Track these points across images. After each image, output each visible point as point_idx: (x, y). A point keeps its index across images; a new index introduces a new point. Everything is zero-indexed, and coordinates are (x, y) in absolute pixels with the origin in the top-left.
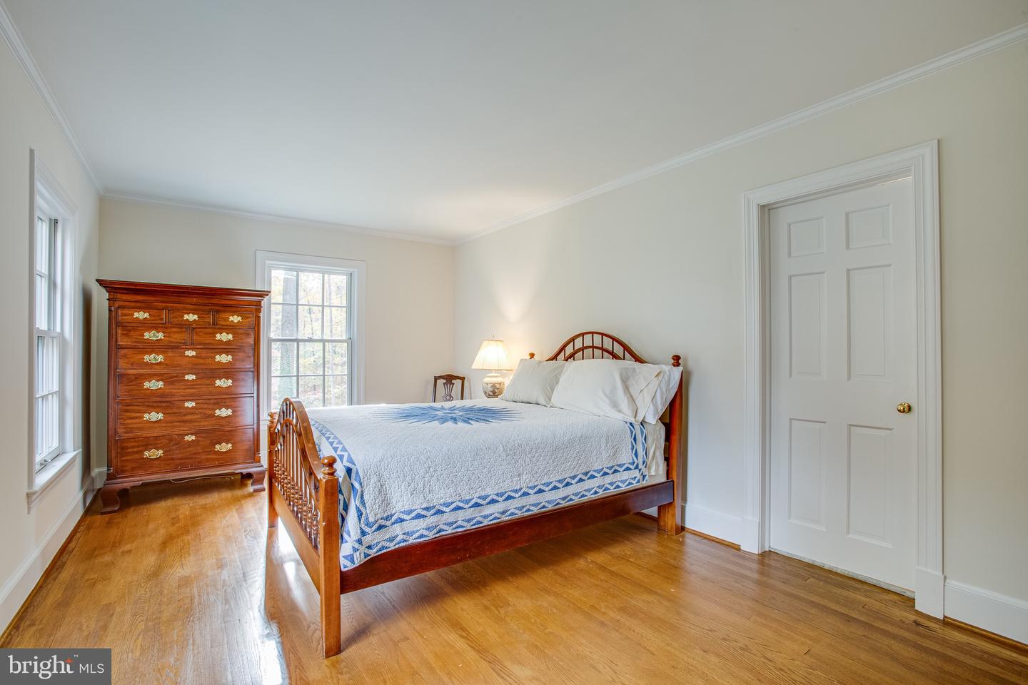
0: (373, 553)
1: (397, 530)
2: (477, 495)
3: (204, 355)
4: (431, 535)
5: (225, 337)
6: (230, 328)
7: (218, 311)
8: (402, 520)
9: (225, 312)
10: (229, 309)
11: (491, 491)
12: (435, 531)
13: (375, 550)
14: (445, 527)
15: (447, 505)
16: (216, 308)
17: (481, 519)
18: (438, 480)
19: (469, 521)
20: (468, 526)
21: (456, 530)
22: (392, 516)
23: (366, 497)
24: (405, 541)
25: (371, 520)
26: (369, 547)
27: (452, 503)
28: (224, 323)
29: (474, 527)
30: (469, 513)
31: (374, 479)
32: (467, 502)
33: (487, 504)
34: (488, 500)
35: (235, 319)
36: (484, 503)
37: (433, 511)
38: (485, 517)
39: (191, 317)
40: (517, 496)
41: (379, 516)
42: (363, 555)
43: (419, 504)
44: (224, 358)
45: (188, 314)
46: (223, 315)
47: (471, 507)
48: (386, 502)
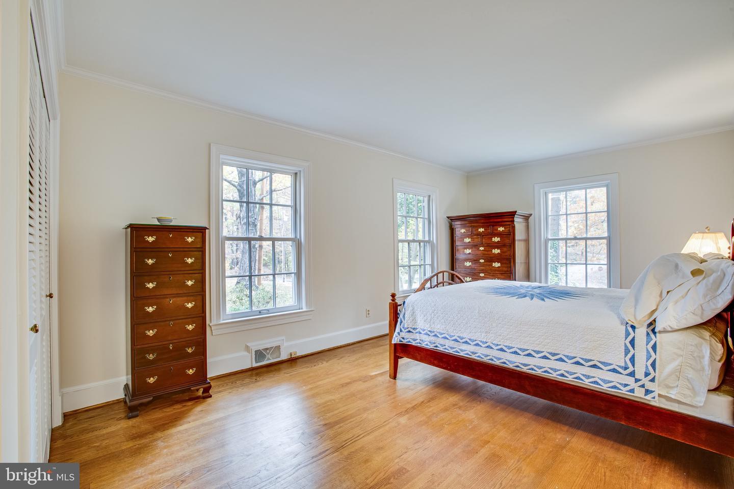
0: (405, 342)
1: (417, 336)
2: (457, 335)
3: (487, 250)
4: (431, 347)
5: (496, 239)
6: (499, 234)
7: (493, 226)
8: (420, 333)
9: (496, 225)
10: (498, 224)
11: (467, 336)
12: (434, 345)
13: (406, 341)
14: (439, 346)
15: (441, 334)
16: (492, 224)
17: (459, 351)
18: (437, 318)
19: (452, 348)
20: (451, 351)
21: (445, 350)
22: (416, 329)
23: (406, 316)
24: (420, 343)
25: (406, 326)
26: (403, 338)
27: (443, 334)
28: (496, 232)
29: (454, 353)
30: (452, 344)
31: (411, 308)
32: (451, 336)
33: (463, 343)
34: (464, 340)
35: (501, 229)
36: (461, 341)
37: (433, 334)
38: (462, 350)
39: (481, 230)
40: (483, 346)
41: (410, 326)
42: (399, 340)
43: (427, 327)
44: (496, 251)
45: (480, 228)
46: (495, 227)
47: (453, 340)
48: (414, 320)
